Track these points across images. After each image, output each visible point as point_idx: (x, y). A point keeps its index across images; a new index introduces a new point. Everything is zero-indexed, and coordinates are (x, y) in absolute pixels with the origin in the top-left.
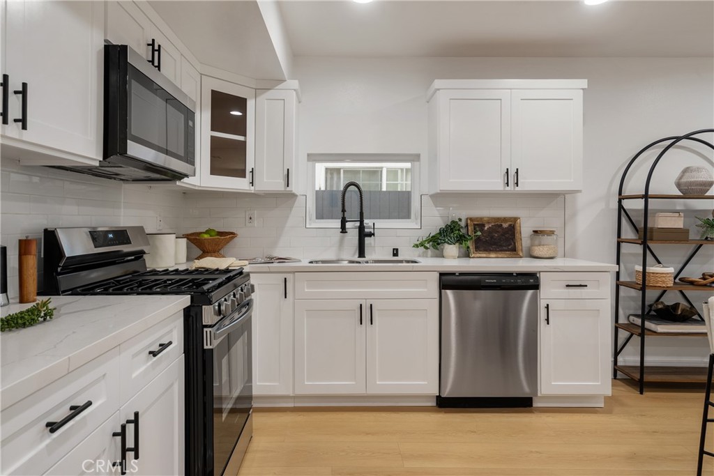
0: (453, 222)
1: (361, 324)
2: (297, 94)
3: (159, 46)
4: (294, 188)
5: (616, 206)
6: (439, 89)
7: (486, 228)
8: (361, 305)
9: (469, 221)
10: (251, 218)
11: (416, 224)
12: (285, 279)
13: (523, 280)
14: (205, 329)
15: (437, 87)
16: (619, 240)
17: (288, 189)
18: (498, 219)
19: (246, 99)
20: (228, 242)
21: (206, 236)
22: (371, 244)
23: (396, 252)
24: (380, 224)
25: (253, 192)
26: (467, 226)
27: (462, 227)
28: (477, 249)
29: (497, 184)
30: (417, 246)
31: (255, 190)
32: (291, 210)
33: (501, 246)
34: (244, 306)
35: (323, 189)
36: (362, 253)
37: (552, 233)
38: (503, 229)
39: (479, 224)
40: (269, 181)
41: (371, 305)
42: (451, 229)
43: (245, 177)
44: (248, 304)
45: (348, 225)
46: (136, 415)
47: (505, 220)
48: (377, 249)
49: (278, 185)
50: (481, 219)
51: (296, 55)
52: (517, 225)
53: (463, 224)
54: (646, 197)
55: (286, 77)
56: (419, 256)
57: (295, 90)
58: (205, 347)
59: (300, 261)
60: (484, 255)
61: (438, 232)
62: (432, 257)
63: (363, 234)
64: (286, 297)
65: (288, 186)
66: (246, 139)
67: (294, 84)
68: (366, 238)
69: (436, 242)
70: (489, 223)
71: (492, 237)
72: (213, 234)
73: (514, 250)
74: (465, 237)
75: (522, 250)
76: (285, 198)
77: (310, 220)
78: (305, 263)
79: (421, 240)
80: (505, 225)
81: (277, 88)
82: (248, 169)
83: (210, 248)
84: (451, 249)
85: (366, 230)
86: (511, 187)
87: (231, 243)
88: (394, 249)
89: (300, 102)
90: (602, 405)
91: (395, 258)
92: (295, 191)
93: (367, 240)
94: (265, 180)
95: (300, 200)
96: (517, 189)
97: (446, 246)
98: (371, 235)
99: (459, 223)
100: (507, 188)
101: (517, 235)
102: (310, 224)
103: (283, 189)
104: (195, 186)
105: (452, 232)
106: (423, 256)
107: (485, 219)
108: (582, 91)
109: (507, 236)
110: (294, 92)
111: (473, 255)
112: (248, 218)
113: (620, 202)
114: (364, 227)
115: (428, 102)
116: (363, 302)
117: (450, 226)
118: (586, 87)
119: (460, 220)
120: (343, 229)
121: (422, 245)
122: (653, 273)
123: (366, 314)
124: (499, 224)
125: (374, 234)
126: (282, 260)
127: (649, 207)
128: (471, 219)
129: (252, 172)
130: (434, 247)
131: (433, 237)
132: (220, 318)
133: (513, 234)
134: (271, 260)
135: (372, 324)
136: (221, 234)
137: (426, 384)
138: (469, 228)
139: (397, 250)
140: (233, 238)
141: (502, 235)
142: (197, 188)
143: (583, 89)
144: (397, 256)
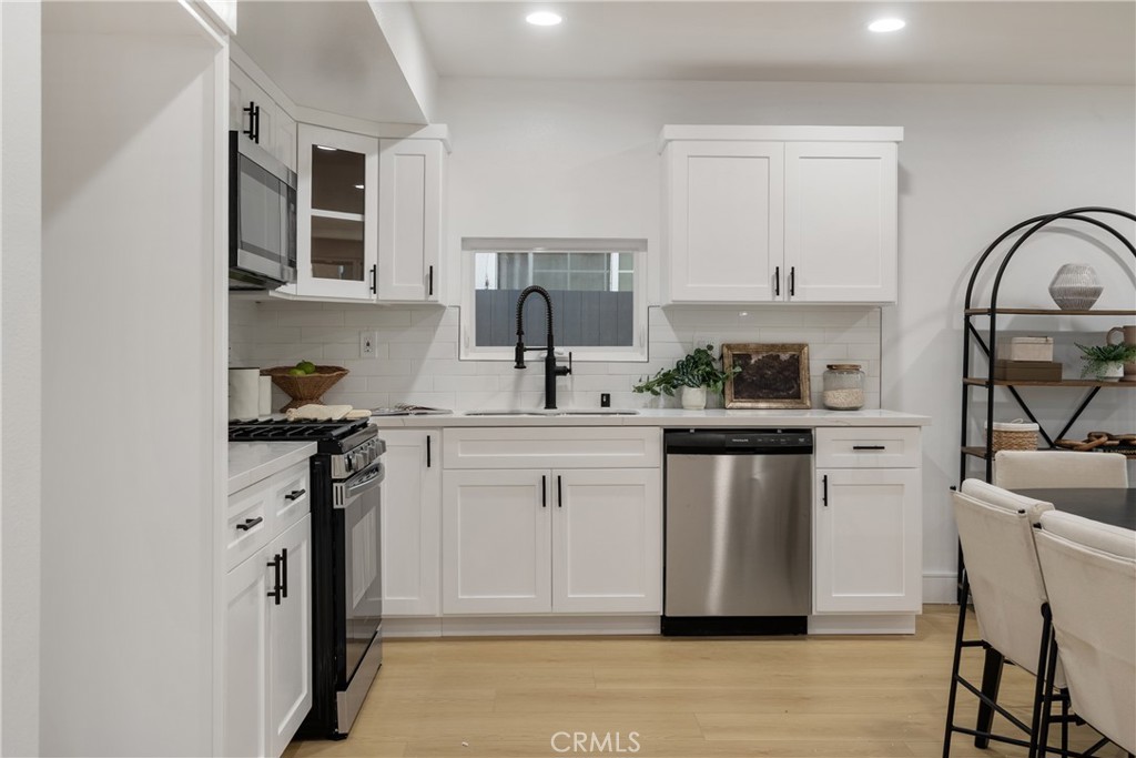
0: (698, 351)
1: (544, 505)
2: (444, 144)
3: (257, 108)
4: (440, 296)
5: (961, 326)
6: (670, 140)
7: (753, 361)
8: (544, 477)
9: (725, 350)
10: (368, 344)
11: (642, 354)
12: (428, 437)
13: (789, 439)
14: (335, 485)
15: (667, 137)
16: (966, 380)
17: (431, 298)
18: (773, 346)
19: (364, 155)
20: (334, 383)
21: (300, 373)
22: (566, 386)
23: (606, 400)
24: (582, 354)
25: (374, 302)
26: (722, 357)
27: (714, 359)
28: (738, 395)
29: (761, 291)
30: (639, 390)
31: (378, 300)
32: (434, 331)
33: (777, 390)
34: (371, 471)
35: (493, 286)
36: (550, 402)
37: (856, 368)
38: (781, 362)
39: (741, 355)
40: (400, 285)
41: (559, 477)
42: (695, 362)
43: (362, 279)
44: (377, 470)
45: (528, 356)
46: (285, 551)
47: (784, 347)
48: (576, 395)
49: (417, 293)
50: (745, 346)
51: (442, 76)
52: (804, 357)
53: (715, 353)
54: (992, 312)
55: (427, 118)
56: (645, 407)
57: (441, 140)
58: (335, 506)
59: (450, 412)
60: (749, 405)
61: (675, 367)
62: (665, 408)
63: (553, 371)
64: (429, 465)
65: (431, 293)
66: (364, 218)
67: (441, 130)
68: (558, 377)
69: (669, 383)
70: (757, 352)
71: (762, 376)
72: (310, 369)
73: (797, 396)
74: (716, 376)
75: (810, 396)
76: (426, 312)
77: (467, 347)
78: (459, 414)
79: (645, 380)
80: (784, 357)
81: (412, 136)
82: (368, 266)
83: (306, 392)
84: (694, 396)
85: (558, 364)
86: (784, 297)
87: (338, 384)
88: (603, 395)
89: (449, 153)
90: (913, 631)
91: (605, 409)
92: (441, 301)
93: (560, 380)
94: (394, 284)
95: (450, 314)
96: (793, 299)
97: (686, 389)
98: (565, 371)
99: (709, 352)
100: (778, 298)
101: (803, 373)
102: (466, 355)
103: (423, 298)
104: (288, 295)
105: (697, 367)
106: (651, 407)
107: (752, 346)
108: (895, 145)
109: (787, 373)
110: (441, 143)
111: (731, 405)
112: (363, 345)
113: (967, 318)
114: (554, 359)
115: (660, 154)
116: (548, 474)
117: (693, 358)
118: (901, 139)
119: (710, 348)
120: (520, 363)
121: (648, 388)
122: (1006, 432)
123: (551, 491)
124: (774, 354)
125: (570, 371)
126: (422, 411)
127: (998, 328)
128: (729, 347)
129: (374, 271)
130: (667, 391)
131: (665, 375)
132: (350, 474)
133: (797, 372)
134: (403, 411)
135: (560, 505)
136: (320, 369)
137: (644, 598)
138: (726, 361)
139: (608, 396)
140: (341, 376)
141: (779, 373)
142: (291, 298)
143: (897, 142)
144: (608, 405)
